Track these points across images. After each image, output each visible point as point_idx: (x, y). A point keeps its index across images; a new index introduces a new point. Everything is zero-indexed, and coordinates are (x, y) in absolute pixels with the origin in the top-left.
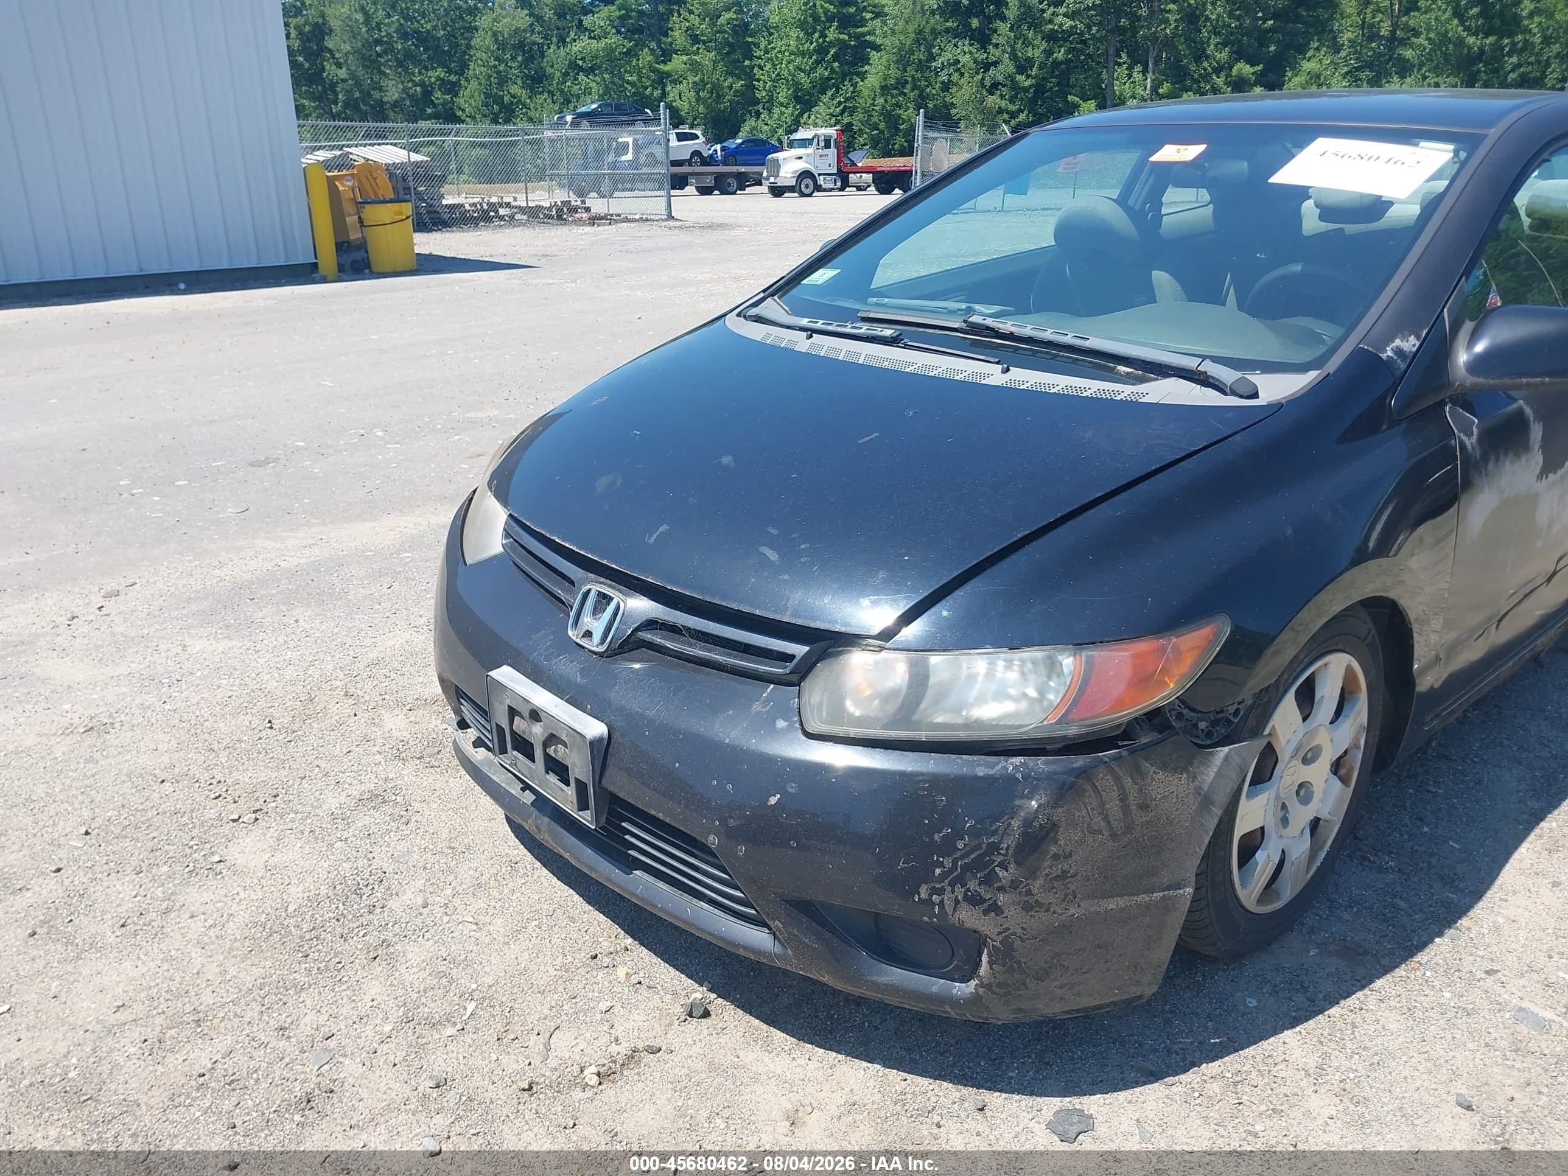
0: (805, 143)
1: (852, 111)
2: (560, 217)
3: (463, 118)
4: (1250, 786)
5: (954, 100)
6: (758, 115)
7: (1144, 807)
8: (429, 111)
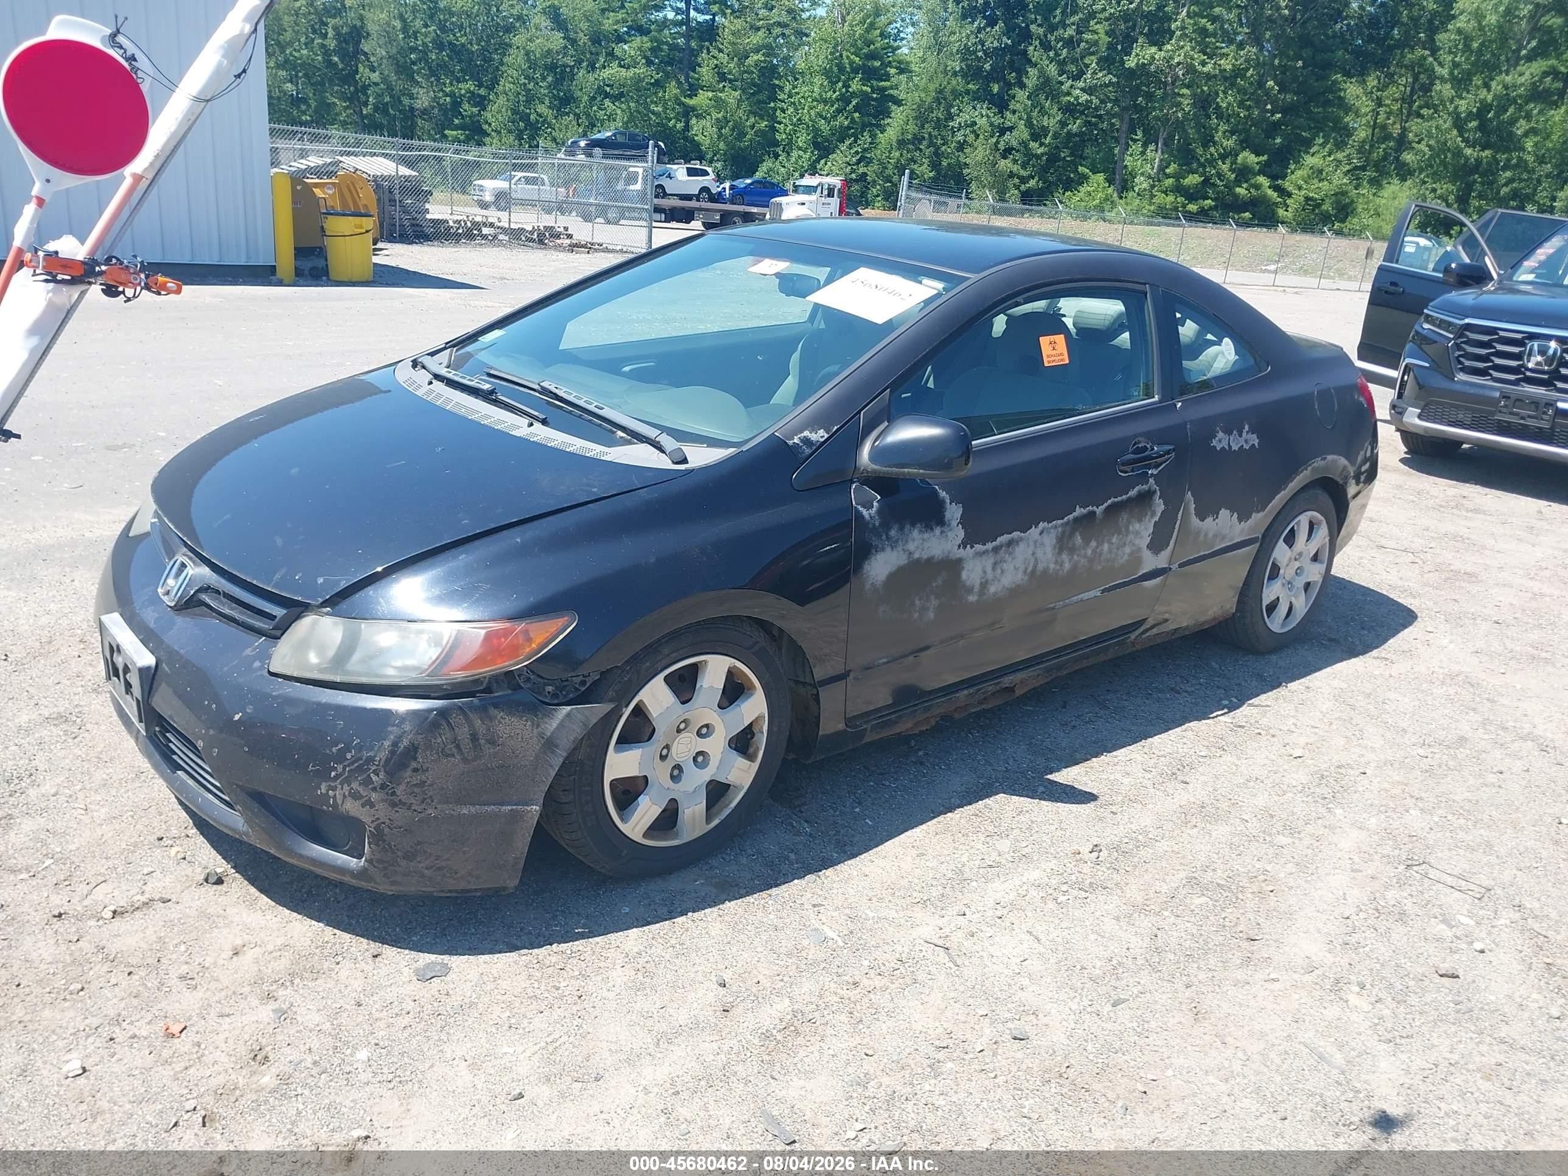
0: (810, 190)
1: (869, 162)
2: (541, 242)
3: (489, 131)
4: (617, 743)
5: (968, 161)
6: (777, 156)
7: (492, 742)
8: (456, 121)
